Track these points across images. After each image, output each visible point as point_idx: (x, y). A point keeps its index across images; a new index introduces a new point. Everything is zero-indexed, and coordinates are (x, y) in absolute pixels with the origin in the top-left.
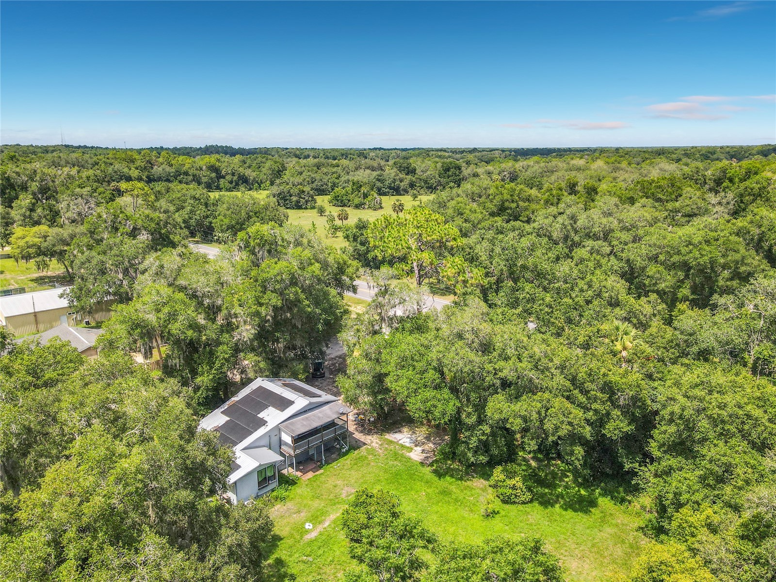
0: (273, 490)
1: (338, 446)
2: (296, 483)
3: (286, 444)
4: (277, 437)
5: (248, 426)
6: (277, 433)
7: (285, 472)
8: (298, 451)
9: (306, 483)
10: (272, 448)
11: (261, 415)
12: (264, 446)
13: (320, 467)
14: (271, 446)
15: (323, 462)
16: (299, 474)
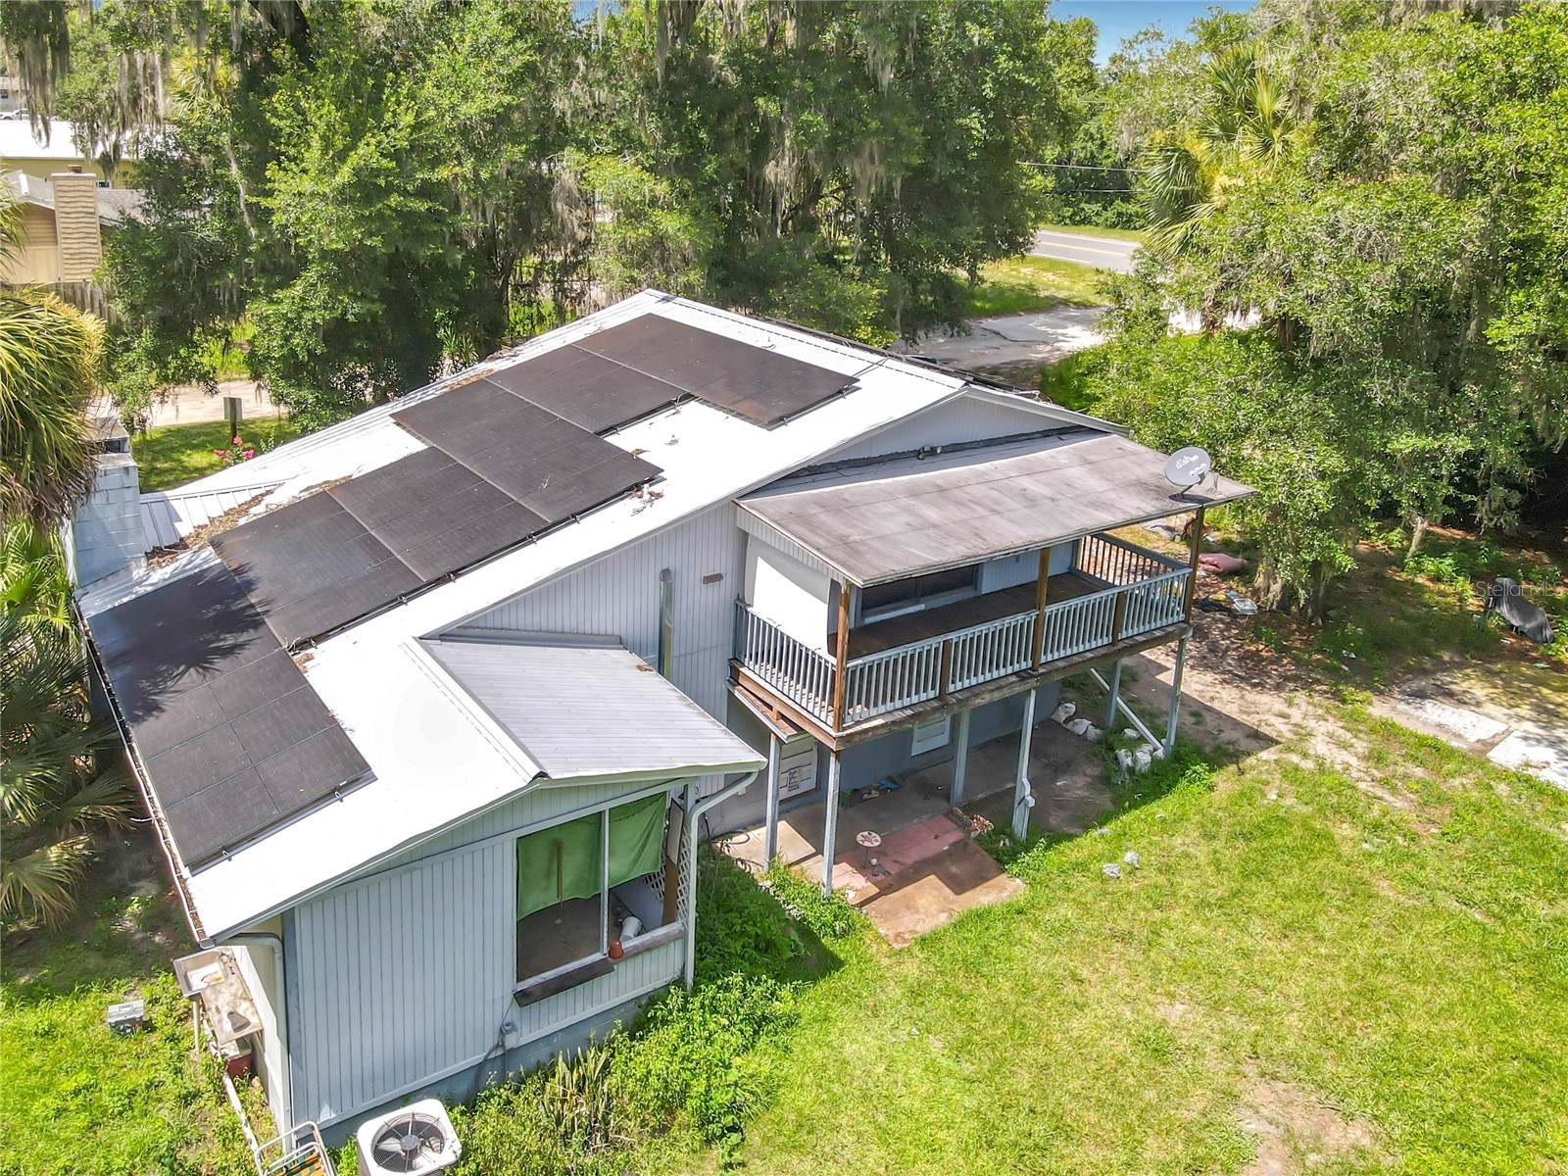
0: (641, 1019)
1: (1083, 726)
2: (829, 964)
3: (785, 654)
4: (723, 592)
5: (528, 485)
6: (721, 561)
7: (748, 848)
8: (869, 718)
9: (912, 969)
10: (672, 662)
11: (625, 440)
12: (620, 643)
13: (999, 852)
14: (675, 650)
15: (1020, 823)
16: (851, 883)
